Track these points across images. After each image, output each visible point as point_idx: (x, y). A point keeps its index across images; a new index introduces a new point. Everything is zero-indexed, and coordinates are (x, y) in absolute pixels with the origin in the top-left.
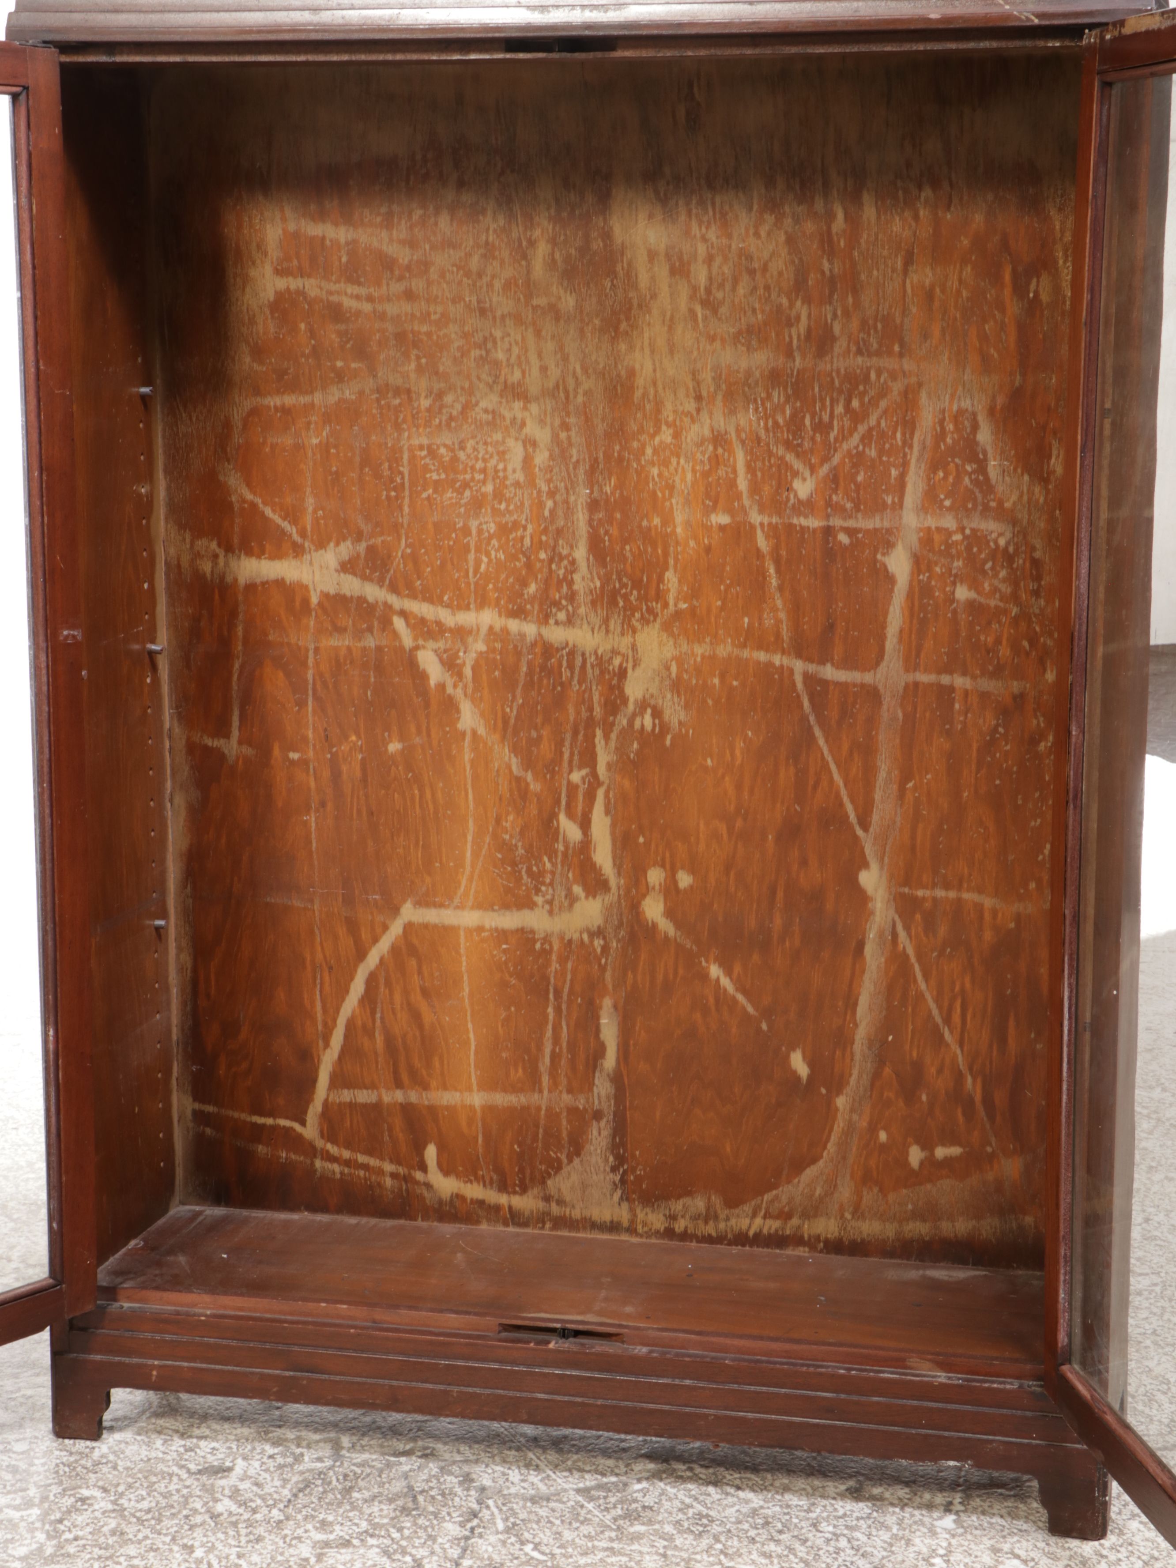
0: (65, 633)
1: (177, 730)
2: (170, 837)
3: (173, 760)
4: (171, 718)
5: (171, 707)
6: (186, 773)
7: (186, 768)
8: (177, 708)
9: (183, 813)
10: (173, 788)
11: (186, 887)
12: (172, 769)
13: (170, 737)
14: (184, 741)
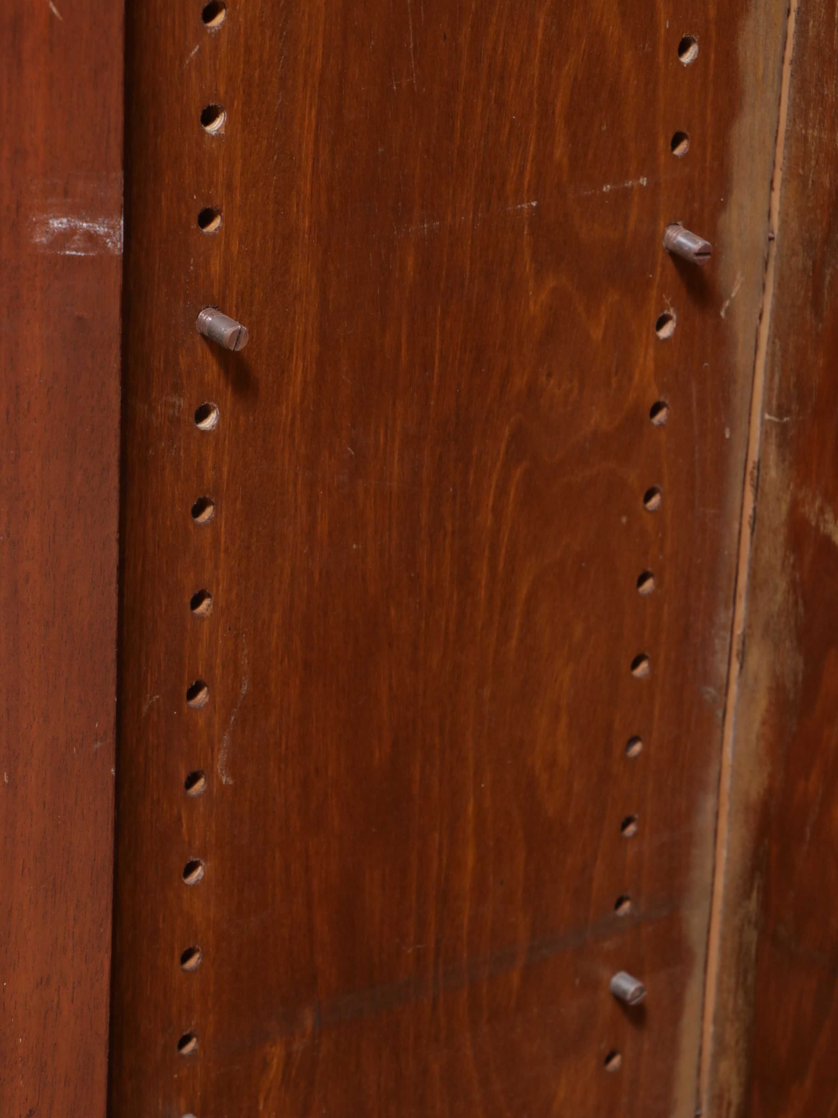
0: (58, 224)
1: (773, 473)
2: (728, 751)
3: (756, 549)
4: (765, 435)
5: (767, 407)
6: (779, 597)
7: (783, 584)
8: (781, 411)
9: (762, 702)
10: (749, 626)
11: (747, 895)
12: (753, 575)
13: (756, 488)
14: (784, 508)
